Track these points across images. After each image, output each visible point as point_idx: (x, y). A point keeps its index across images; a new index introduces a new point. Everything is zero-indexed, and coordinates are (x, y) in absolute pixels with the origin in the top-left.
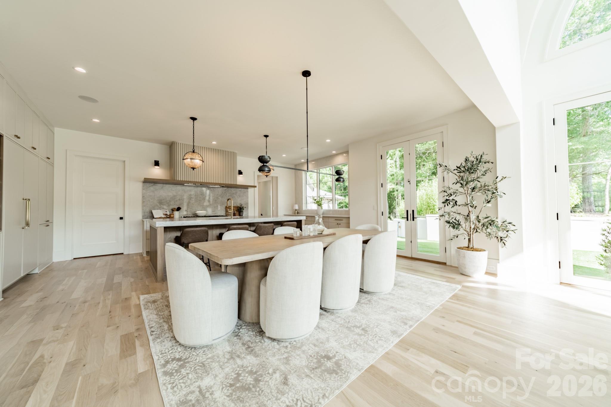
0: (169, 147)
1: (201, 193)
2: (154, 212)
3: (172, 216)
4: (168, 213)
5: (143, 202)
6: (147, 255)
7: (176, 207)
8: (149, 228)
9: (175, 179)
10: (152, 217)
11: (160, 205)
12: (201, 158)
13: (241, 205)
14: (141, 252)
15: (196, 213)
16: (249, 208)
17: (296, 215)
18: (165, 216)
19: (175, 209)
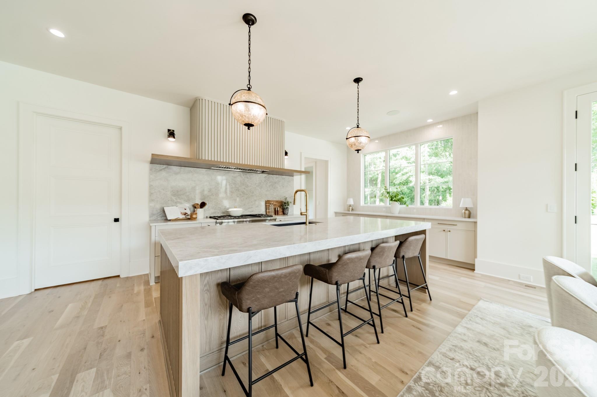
0: (189, 109)
1: (234, 182)
2: (167, 209)
3: (194, 216)
4: (189, 212)
5: (151, 194)
6: (156, 283)
7: (199, 202)
9: (200, 158)
10: (165, 218)
11: (176, 198)
13: (286, 199)
14: (147, 272)
15: (228, 212)
17: (351, 212)
18: (185, 217)
19: (198, 204)
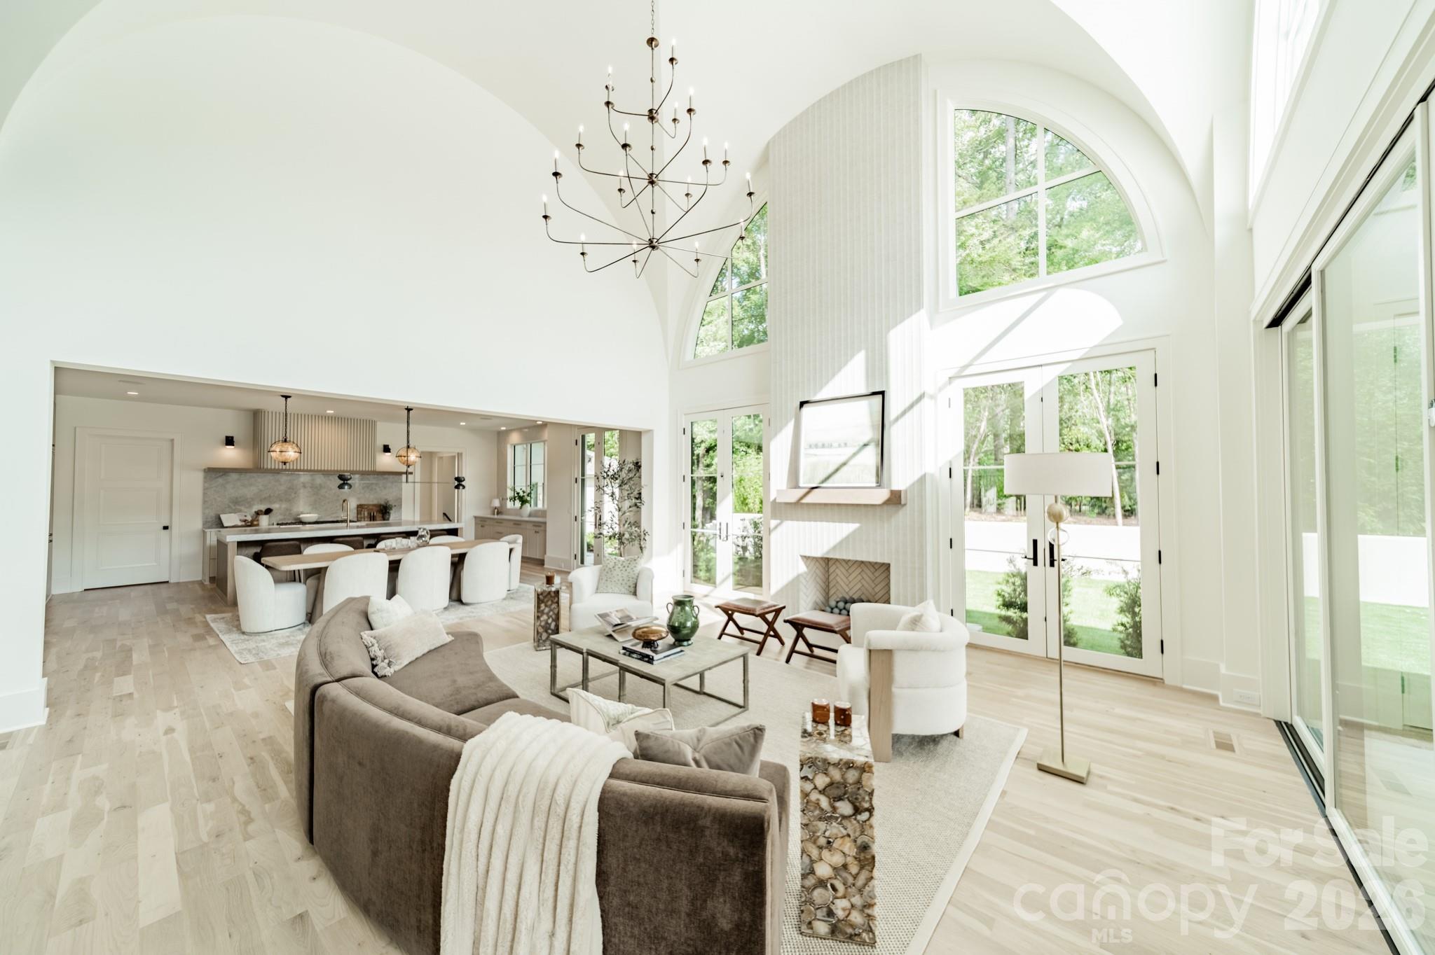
0: (252, 413)
2: (223, 517)
3: (255, 523)
4: (249, 518)
5: (205, 502)
7: (264, 508)
8: (216, 543)
9: (262, 466)
10: (220, 524)
11: (235, 506)
12: (297, 450)
13: (387, 502)
14: (200, 579)
15: (299, 518)
16: (403, 506)
17: (496, 516)
18: (244, 523)
19: (261, 511)
